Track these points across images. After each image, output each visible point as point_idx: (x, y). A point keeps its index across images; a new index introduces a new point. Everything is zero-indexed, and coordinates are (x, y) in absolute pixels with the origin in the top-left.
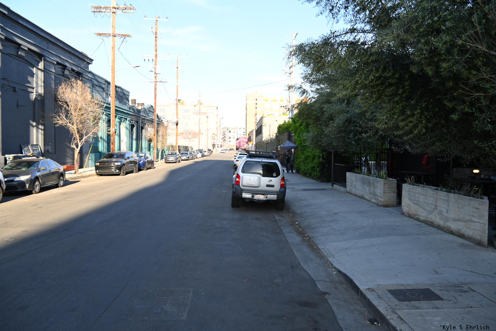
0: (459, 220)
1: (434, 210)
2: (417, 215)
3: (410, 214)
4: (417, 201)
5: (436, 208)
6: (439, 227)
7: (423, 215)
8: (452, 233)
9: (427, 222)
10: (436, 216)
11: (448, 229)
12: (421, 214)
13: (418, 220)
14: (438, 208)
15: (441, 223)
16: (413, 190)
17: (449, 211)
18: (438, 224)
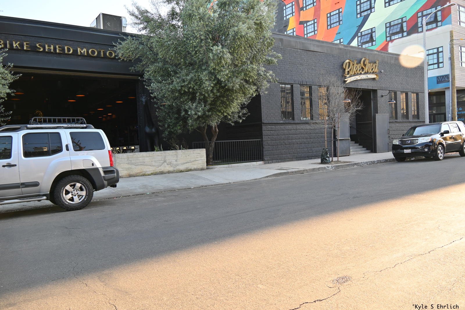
0: (186, 163)
1: (163, 163)
2: (143, 172)
3: (132, 174)
4: (141, 162)
5: (165, 161)
6: (169, 172)
7: (149, 170)
8: (181, 171)
9: (156, 173)
10: (165, 167)
11: (178, 170)
12: (148, 170)
13: (144, 175)
14: (167, 161)
15: (171, 169)
16: (134, 156)
17: (178, 160)
18: (168, 171)
